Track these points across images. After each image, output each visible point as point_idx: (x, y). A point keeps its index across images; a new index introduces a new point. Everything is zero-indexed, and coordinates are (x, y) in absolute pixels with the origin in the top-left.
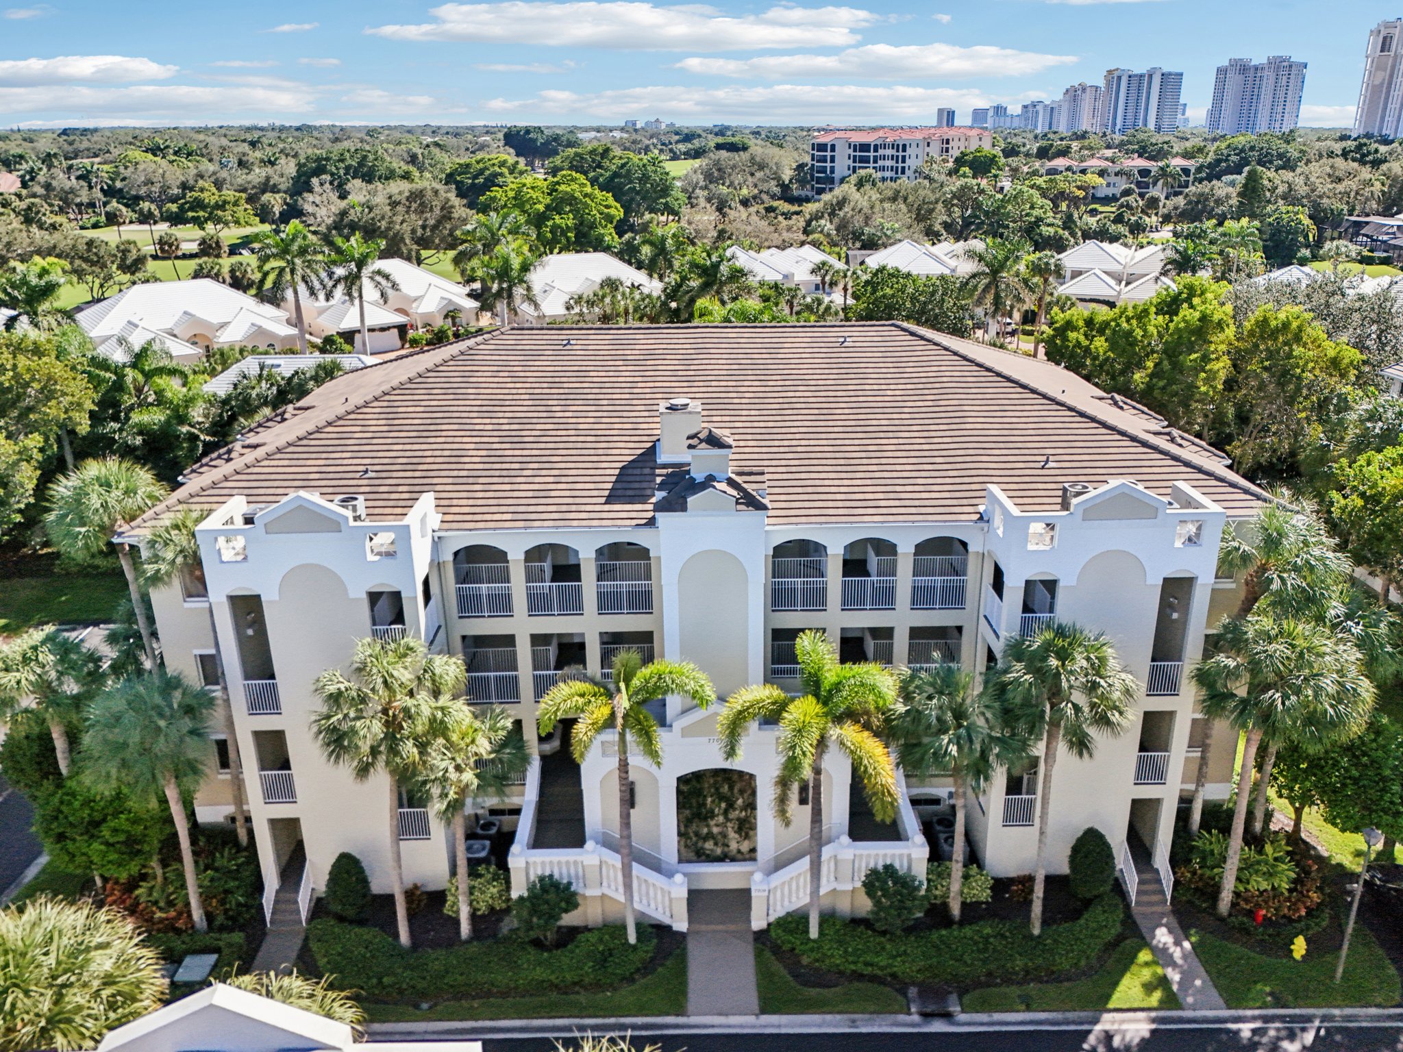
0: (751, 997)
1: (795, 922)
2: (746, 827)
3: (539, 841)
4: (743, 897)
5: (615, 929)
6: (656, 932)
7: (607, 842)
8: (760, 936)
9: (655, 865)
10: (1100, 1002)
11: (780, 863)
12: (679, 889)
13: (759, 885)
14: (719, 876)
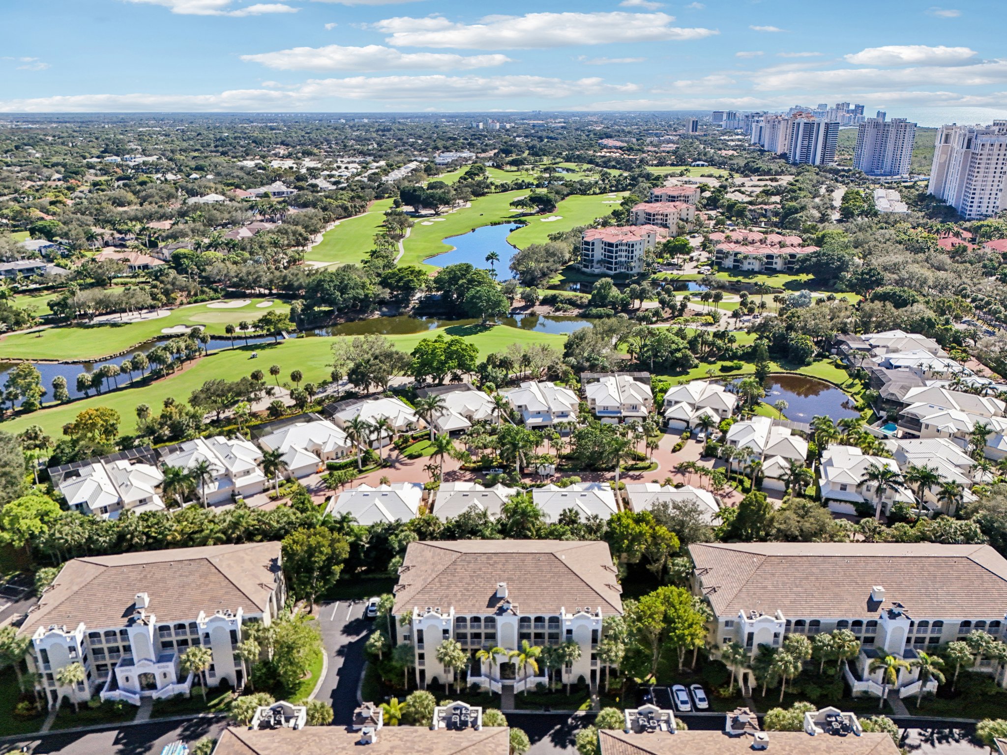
0: (513, 706)
1: (522, 692)
2: (514, 673)
3: (472, 675)
4: (512, 687)
5: (487, 693)
6: (495, 693)
7: (486, 676)
8: (516, 696)
9: (495, 680)
10: (577, 709)
11: (520, 680)
12: (500, 685)
13: (516, 685)
14: (508, 682)
